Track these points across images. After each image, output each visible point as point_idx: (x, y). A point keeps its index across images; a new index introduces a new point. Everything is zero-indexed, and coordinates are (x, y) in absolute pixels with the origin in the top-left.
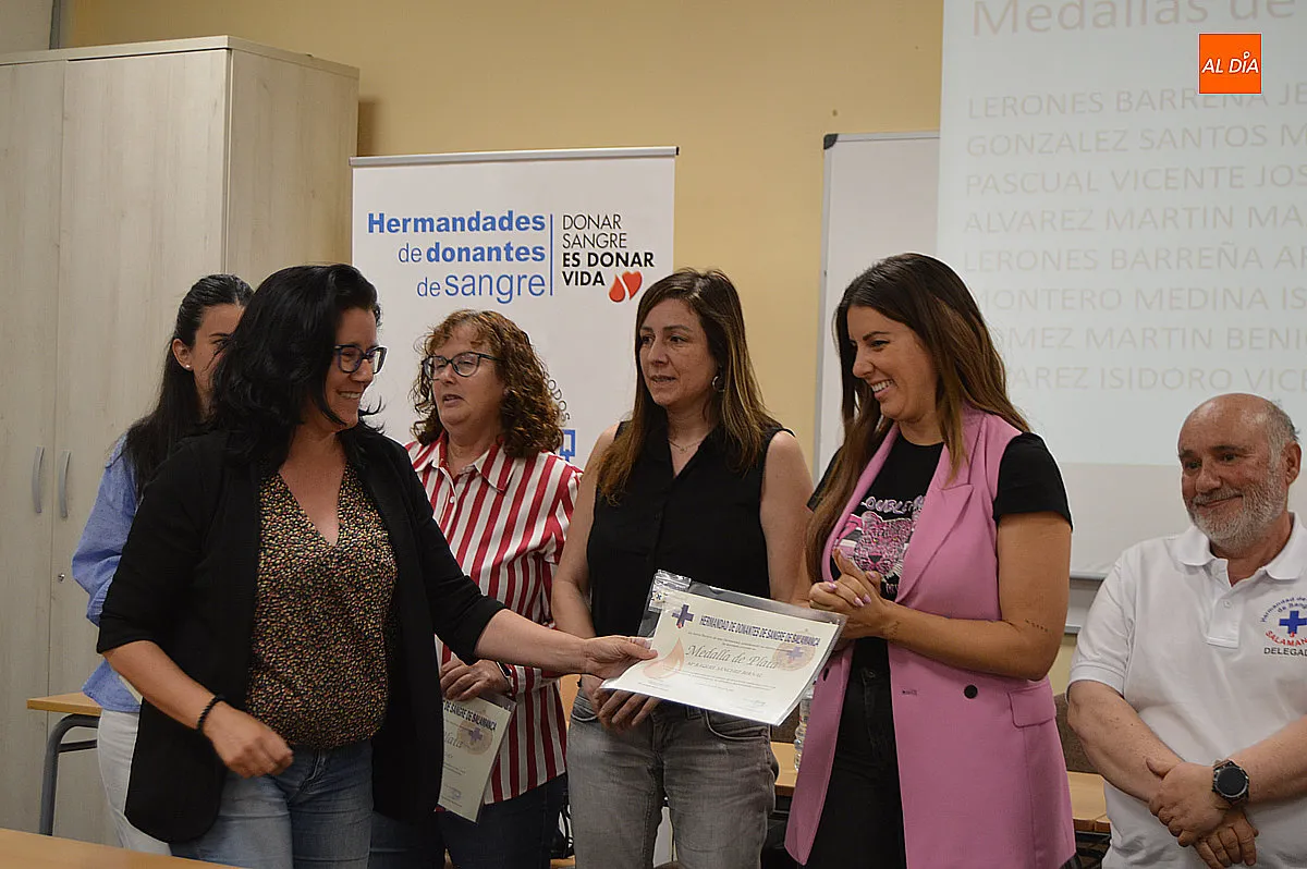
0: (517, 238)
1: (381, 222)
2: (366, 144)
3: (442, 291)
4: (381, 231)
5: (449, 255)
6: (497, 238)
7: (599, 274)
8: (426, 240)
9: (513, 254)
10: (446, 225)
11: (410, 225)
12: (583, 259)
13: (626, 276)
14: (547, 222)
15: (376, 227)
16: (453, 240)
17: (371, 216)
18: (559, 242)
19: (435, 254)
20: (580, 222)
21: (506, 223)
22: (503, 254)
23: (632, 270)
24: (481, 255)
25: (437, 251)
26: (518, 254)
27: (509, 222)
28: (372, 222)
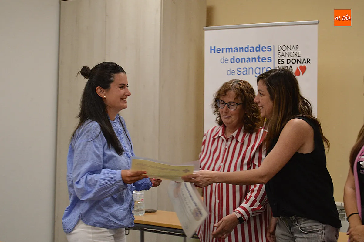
0: (262, 54)
1: (214, 50)
2: (209, 23)
3: (236, 73)
4: (215, 52)
5: (238, 61)
6: (255, 54)
7: (291, 66)
8: (230, 55)
9: (260, 60)
10: (237, 50)
11: (225, 50)
12: (285, 61)
13: (301, 67)
14: (272, 48)
15: (213, 51)
16: (239, 55)
17: (211, 47)
18: (277, 55)
19: (233, 60)
20: (284, 48)
21: (258, 49)
22: (257, 60)
23: (303, 65)
24: (249, 60)
25: (234, 59)
26: (262, 60)
27: (259, 48)
28: (211, 50)
